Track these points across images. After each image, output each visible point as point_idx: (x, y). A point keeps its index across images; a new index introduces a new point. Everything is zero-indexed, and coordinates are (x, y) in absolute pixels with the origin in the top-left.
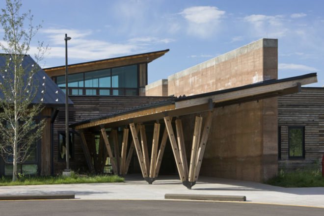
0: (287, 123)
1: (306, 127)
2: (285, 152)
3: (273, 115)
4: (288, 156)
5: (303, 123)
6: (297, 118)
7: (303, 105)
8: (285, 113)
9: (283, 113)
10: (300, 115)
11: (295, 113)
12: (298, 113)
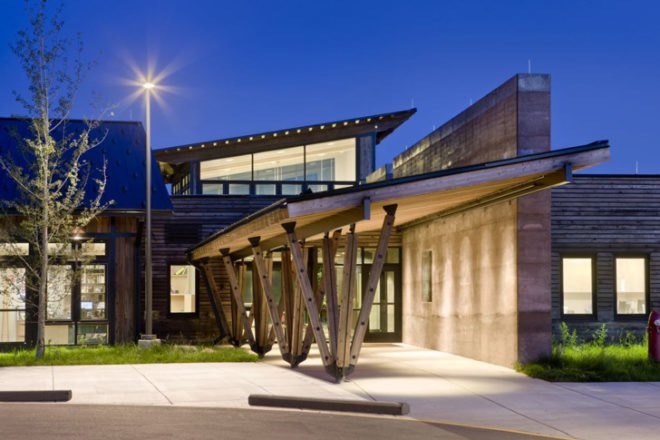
0: (610, 247)
1: (653, 254)
2: (608, 304)
3: (539, 230)
4: (612, 313)
5: (647, 247)
6: (632, 236)
7: (645, 211)
8: (606, 227)
9: (602, 227)
10: (639, 232)
11: (628, 227)
12: (634, 227)
